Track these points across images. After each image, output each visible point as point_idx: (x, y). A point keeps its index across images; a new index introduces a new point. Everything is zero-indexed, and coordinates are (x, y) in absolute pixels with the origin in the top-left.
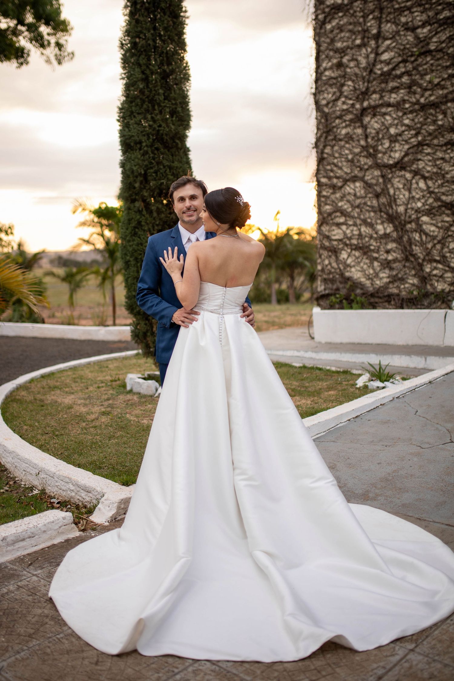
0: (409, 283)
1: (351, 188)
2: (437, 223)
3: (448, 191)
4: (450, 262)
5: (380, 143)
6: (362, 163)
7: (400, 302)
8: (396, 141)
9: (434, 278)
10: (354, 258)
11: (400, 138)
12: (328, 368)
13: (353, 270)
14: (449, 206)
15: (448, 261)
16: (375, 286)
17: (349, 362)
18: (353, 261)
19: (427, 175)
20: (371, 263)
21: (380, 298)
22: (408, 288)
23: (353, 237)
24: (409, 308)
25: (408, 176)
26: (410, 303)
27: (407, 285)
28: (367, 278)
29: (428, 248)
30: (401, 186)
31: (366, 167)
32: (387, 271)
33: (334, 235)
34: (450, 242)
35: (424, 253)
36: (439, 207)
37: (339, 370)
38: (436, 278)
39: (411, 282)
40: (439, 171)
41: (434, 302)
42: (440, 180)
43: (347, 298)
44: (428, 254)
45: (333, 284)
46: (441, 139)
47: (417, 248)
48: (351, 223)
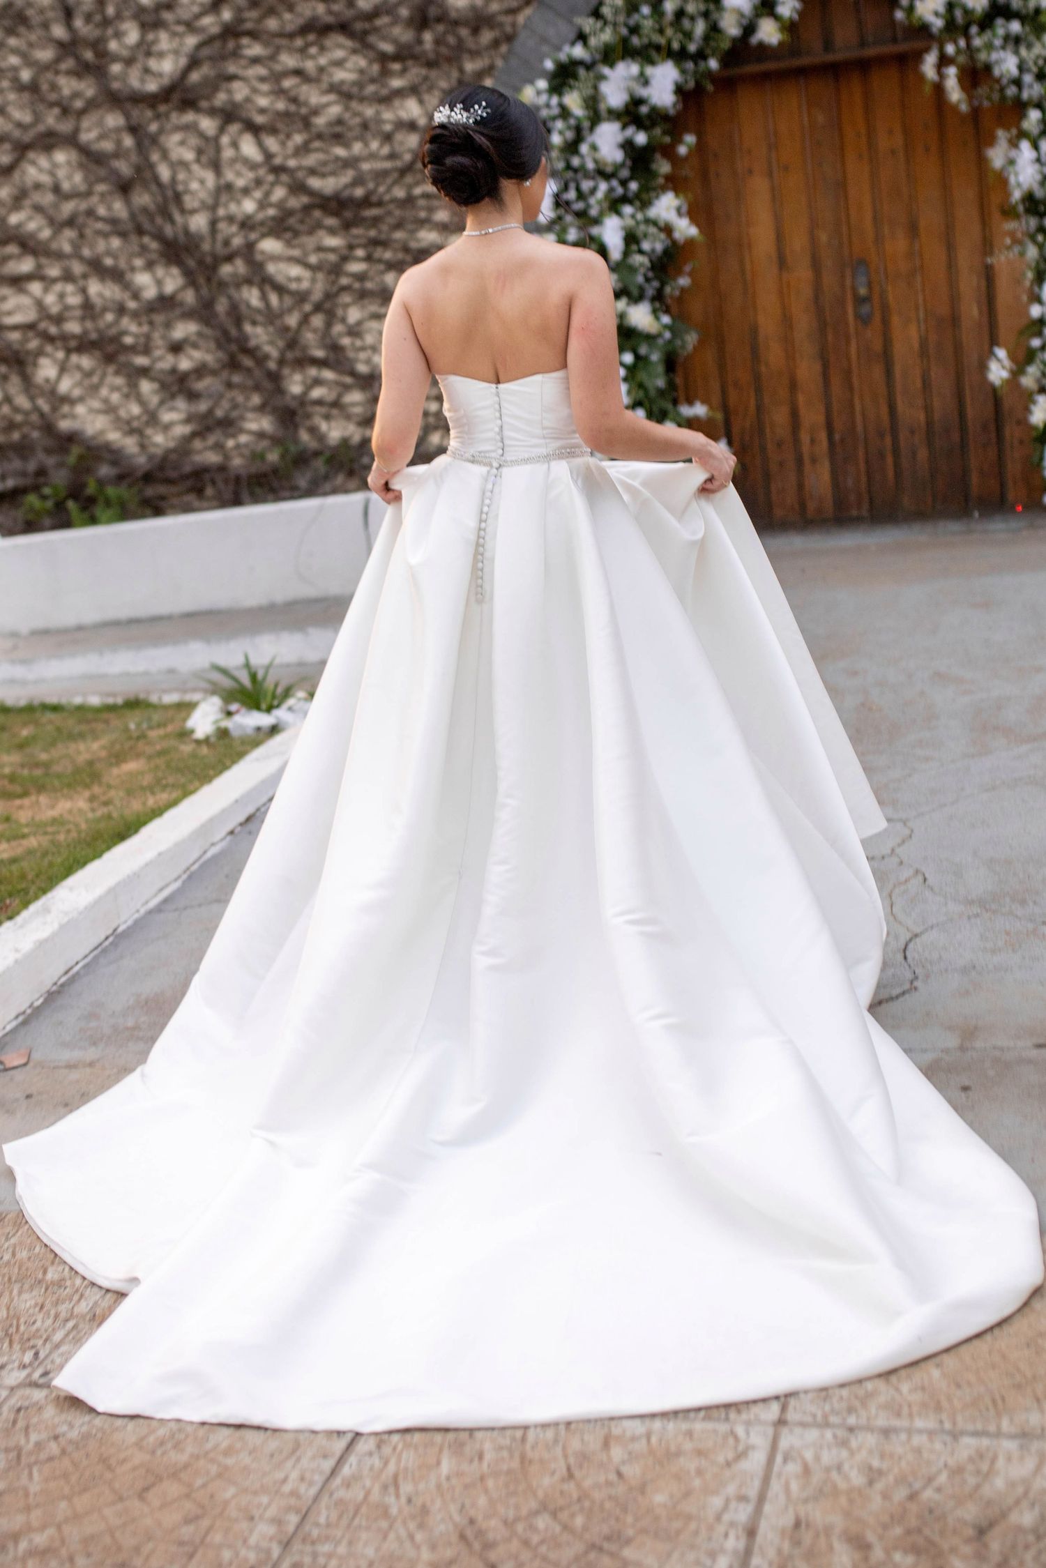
0: (250, 432)
1: (41, 170)
2: (306, 254)
3: (325, 163)
4: (356, 360)
5: (110, 31)
6: (66, 92)
7: (231, 487)
8: (158, 24)
9: (318, 409)
10: (78, 376)
11: (167, 16)
12: (78, 700)
13: (80, 409)
14: (334, 205)
15: (348, 359)
16: (153, 450)
17: (128, 674)
18: (79, 384)
19: (260, 119)
20: (133, 386)
21: (169, 481)
22: (246, 445)
23: (67, 314)
24: (257, 500)
25: (208, 125)
26: (260, 485)
27: (243, 439)
28: (126, 428)
29: (287, 329)
30: (189, 156)
31: (79, 104)
32: (181, 403)
33: (9, 313)
34: (346, 306)
35: (281, 344)
36: (307, 209)
37: (110, 701)
38: (323, 410)
39: (253, 426)
40: (293, 108)
41: (326, 477)
42: (299, 132)
43: (75, 492)
44: (292, 343)
45: (24, 458)
46: (287, 16)
47: (259, 330)
48: (54, 271)
